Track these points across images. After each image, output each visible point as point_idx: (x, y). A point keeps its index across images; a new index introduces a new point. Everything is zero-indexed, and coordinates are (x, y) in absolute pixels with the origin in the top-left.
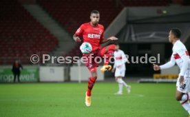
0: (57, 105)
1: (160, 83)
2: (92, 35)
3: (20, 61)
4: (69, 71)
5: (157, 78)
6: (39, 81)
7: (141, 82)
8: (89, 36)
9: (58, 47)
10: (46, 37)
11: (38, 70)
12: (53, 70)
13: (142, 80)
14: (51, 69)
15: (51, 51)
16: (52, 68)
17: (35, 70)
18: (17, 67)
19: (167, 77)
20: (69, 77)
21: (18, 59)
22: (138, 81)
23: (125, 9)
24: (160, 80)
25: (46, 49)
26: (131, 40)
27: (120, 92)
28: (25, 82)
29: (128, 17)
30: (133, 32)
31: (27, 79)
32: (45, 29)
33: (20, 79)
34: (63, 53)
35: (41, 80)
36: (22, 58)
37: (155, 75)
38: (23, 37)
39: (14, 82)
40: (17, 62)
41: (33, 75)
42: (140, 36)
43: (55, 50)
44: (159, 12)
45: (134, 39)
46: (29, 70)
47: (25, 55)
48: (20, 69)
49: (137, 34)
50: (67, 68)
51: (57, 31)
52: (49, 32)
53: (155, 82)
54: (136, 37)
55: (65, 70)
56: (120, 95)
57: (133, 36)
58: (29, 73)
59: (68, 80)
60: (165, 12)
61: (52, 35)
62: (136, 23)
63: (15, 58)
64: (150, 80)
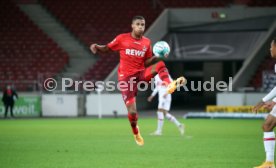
0: (67, 151)
1: (215, 118)
2: (132, 51)
3: (13, 86)
4: (85, 101)
5: (211, 111)
6: (41, 116)
7: (188, 118)
8: (128, 52)
9: (69, 66)
10: (53, 52)
11: (40, 99)
12: (62, 99)
13: (191, 114)
14: (58, 99)
15: (59, 72)
16: (60, 96)
17: (35, 100)
18: (10, 94)
19: (226, 110)
20: (85, 110)
21: (11, 84)
22: (185, 116)
23: (166, 11)
24: (217, 114)
25: (52, 69)
26: (175, 56)
27: (158, 132)
28: (21, 117)
29: (169, 22)
30: (177, 45)
31: (25, 113)
32: (50, 40)
33: (14, 112)
34: (76, 75)
35: (44, 114)
36: (17, 82)
37: (209, 108)
38: (18, 51)
39: (5, 117)
40: (9, 87)
41: (33, 107)
42: (187, 50)
43: (65, 71)
44: (215, 15)
45: (178, 55)
46: (26, 100)
47: (21, 77)
48: (15, 98)
49: (183, 48)
50: (82, 96)
51: (67, 42)
52: (56, 45)
53: (209, 118)
54: (181, 52)
55: (79, 100)
56: (157, 136)
57: (177, 50)
58: (27, 105)
59: (83, 114)
60: (223, 16)
61: (60, 49)
62: (182, 32)
63: (7, 82)
64: (202, 114)
